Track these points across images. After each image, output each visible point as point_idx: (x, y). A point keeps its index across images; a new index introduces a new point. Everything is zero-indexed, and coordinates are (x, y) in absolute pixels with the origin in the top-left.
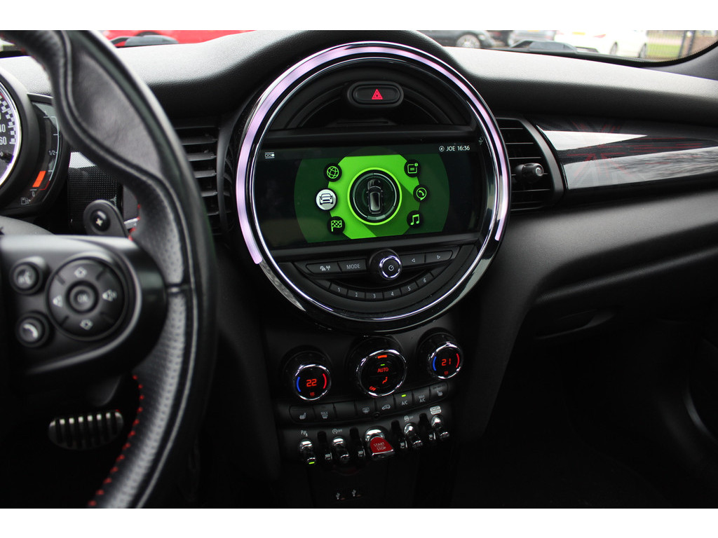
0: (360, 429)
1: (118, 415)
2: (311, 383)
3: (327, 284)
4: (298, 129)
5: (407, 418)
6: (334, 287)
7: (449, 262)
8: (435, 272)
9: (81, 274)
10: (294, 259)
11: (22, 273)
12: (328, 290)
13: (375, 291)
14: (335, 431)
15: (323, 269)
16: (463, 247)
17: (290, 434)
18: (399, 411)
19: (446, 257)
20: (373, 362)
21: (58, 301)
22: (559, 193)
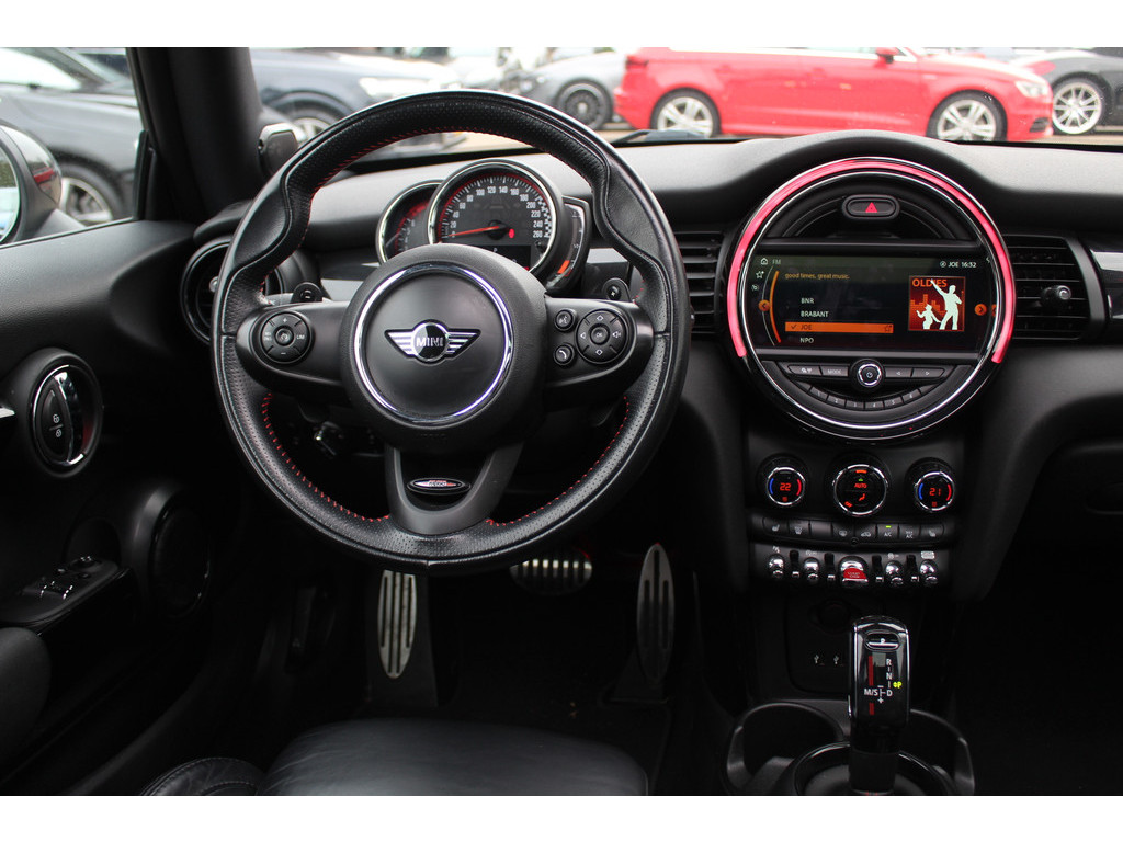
0: (838, 557)
1: (588, 566)
2: (785, 487)
3: (807, 386)
4: (792, 237)
5: (891, 556)
6: (814, 390)
7: (940, 380)
8: (923, 389)
9: (600, 319)
10: (778, 359)
11: (562, 317)
12: (808, 392)
13: (855, 400)
14: (809, 553)
15: (804, 371)
16: (959, 367)
17: (761, 549)
18: (880, 546)
19: (936, 374)
20: (851, 477)
21: (583, 336)
22: (1098, 323)
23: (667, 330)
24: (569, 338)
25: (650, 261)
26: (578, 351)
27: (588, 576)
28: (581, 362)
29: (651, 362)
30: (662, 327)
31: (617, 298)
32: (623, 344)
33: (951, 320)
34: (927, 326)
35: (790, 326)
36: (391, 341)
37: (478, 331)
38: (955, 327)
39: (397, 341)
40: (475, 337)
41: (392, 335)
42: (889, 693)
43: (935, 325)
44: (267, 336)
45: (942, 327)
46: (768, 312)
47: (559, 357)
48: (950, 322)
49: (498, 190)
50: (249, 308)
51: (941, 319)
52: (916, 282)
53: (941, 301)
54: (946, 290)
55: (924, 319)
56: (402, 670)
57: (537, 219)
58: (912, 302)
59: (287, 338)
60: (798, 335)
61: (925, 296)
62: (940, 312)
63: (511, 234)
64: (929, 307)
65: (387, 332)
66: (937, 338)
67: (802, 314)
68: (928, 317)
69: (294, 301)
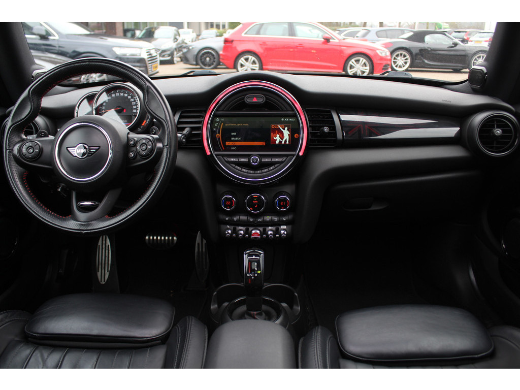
0: (250, 229)
1: (175, 238)
2: (228, 203)
3: (234, 165)
4: (228, 110)
5: (270, 228)
6: (236, 167)
7: (282, 162)
8: (276, 165)
9: (144, 141)
10: (223, 156)
11: (131, 141)
12: (234, 167)
13: (251, 170)
14: (240, 228)
15: (232, 160)
16: (289, 157)
17: (223, 227)
18: (266, 224)
19: (280, 160)
20: (252, 198)
21: (138, 148)
22: (340, 140)
23: (167, 145)
24: (134, 149)
25: (162, 121)
26: (137, 153)
27: (175, 242)
28: (138, 157)
29: (162, 156)
30: (166, 144)
31: (154, 134)
32: (152, 150)
33: (286, 140)
34: (277, 142)
35: (227, 143)
36: (68, 151)
37: (99, 147)
38: (287, 143)
39: (70, 151)
40: (98, 149)
41: (69, 149)
42: (256, 275)
43: (280, 142)
44: (24, 150)
45: (283, 143)
46: (219, 138)
47: (130, 156)
48: (286, 141)
49: (120, 94)
50: (18, 140)
51: (282, 140)
52: (273, 126)
53: (282, 133)
54: (284, 129)
55: (276, 140)
56: (106, 281)
57: (134, 105)
58: (272, 134)
59: (31, 151)
60: (230, 147)
61: (277, 131)
62: (282, 137)
63: (125, 111)
64: (278, 135)
65: (67, 148)
66: (281, 147)
67: (232, 139)
68: (278, 139)
69: (37, 137)
